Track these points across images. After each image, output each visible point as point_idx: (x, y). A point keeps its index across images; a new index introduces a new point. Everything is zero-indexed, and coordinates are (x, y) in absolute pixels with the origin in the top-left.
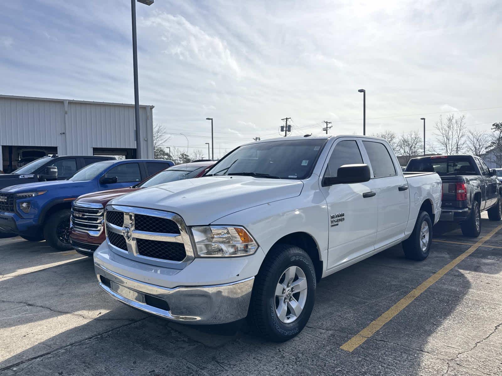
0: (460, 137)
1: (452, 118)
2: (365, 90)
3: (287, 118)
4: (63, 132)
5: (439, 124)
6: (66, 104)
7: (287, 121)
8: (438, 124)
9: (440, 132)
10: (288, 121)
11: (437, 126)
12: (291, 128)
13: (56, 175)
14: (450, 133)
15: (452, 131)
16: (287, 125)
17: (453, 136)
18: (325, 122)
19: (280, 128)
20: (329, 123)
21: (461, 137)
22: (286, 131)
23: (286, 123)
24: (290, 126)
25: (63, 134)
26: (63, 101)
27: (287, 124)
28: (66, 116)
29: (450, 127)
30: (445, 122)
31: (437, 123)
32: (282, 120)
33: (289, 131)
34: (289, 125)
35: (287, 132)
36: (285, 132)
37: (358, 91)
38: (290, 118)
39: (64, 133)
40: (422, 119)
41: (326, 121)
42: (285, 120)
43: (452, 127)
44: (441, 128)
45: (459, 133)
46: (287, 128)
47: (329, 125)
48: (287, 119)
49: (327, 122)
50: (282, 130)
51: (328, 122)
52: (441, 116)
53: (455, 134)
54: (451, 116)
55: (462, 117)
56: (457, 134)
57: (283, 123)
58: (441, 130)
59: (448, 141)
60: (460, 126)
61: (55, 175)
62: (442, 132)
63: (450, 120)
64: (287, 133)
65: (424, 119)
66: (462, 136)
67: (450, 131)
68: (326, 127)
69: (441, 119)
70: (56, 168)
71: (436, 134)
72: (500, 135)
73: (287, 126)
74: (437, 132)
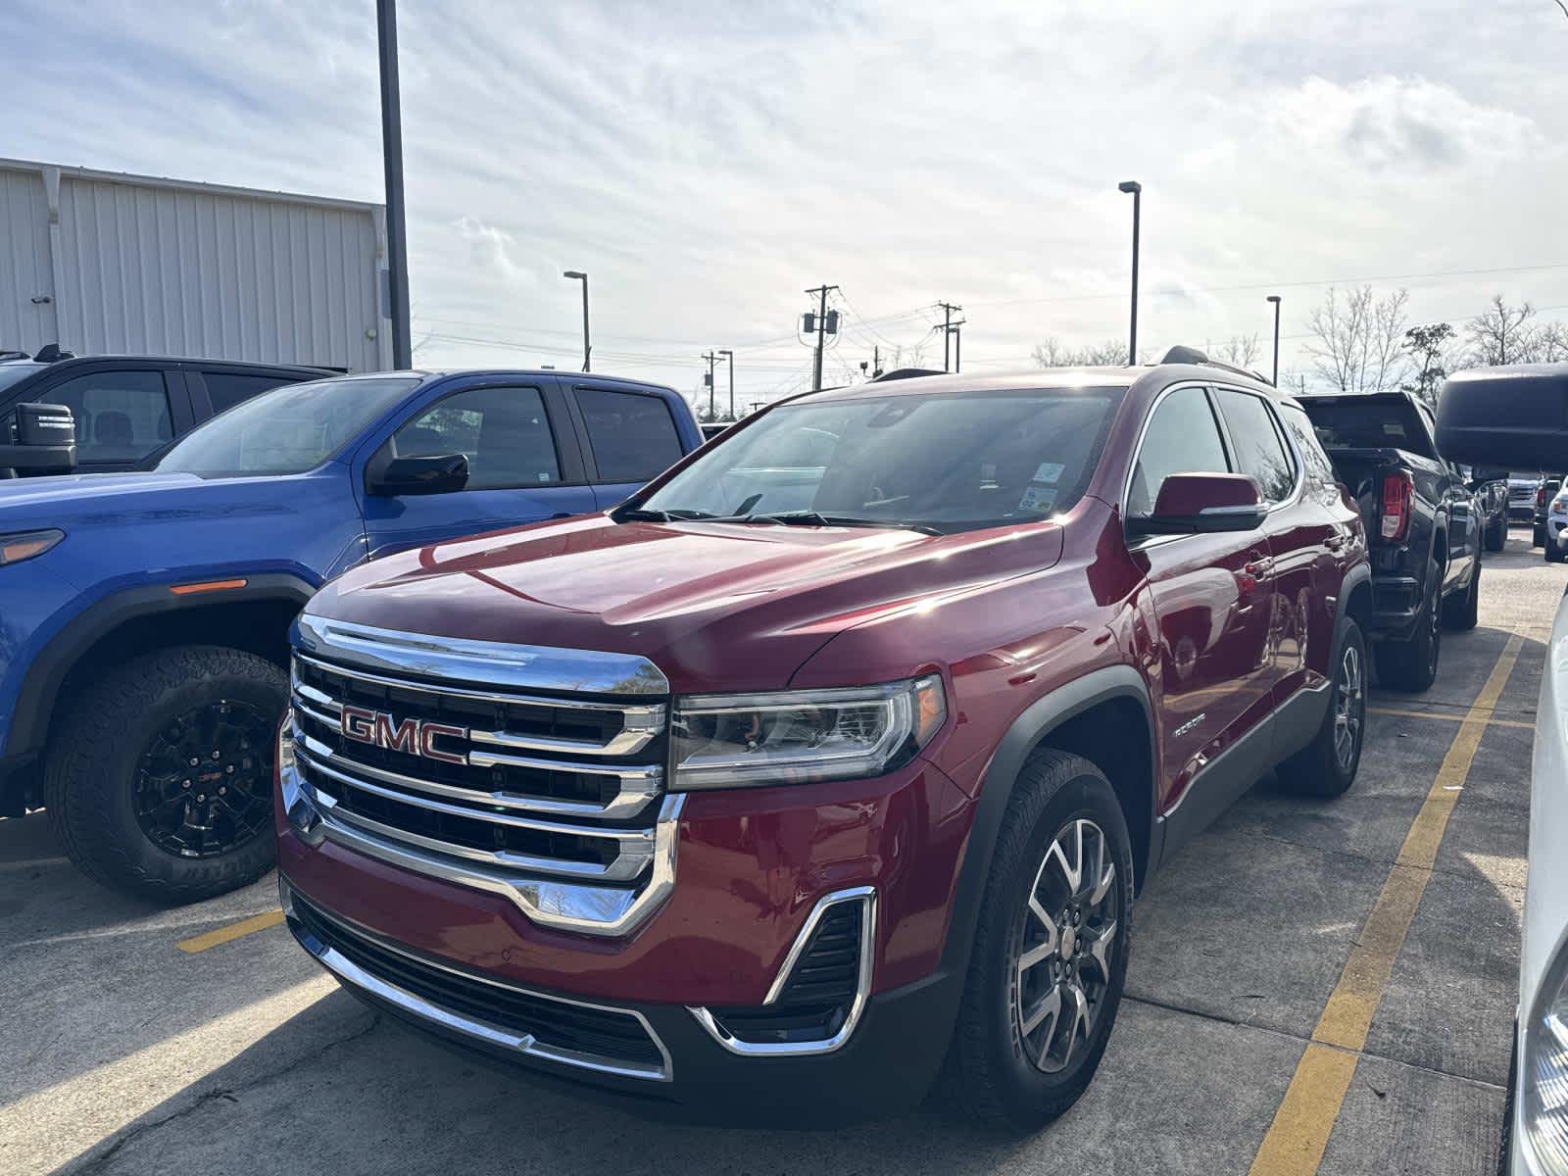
0: (1386, 360)
1: (1363, 297)
2: (1139, 186)
3: (824, 287)
4: (41, 294)
5: (1325, 320)
6: (53, 184)
7: (824, 296)
8: (1322, 316)
9: (1327, 341)
10: (827, 298)
11: (1318, 322)
12: (839, 320)
13: (70, 449)
14: (1358, 347)
15: (1364, 340)
16: (826, 309)
17: (1367, 356)
18: (944, 306)
19: (802, 321)
20: (955, 308)
21: (1390, 361)
22: (822, 330)
23: (820, 302)
24: (834, 315)
25: (44, 304)
26: (38, 168)
27: (826, 307)
28: (54, 229)
29: (1358, 325)
30: (1344, 308)
31: (1319, 315)
32: (807, 291)
33: (832, 330)
34: (831, 309)
35: (825, 332)
36: (816, 334)
37: (1118, 186)
38: (837, 287)
39: (47, 301)
40: (1271, 299)
41: (945, 303)
42: (820, 293)
43: (1363, 325)
44: (1329, 331)
45: (1384, 349)
46: (825, 320)
47: (955, 317)
48: (824, 289)
49: (948, 307)
50: (809, 328)
51: (951, 305)
52: (1332, 289)
53: (1374, 351)
54: (1363, 291)
55: (1398, 294)
56: (1378, 350)
57: (813, 305)
58: (1329, 337)
59: (1349, 372)
60: (1389, 324)
61: (64, 448)
62: (1331, 344)
63: (1358, 305)
64: (824, 339)
65: (1277, 300)
66: (1396, 357)
67: (1358, 341)
68: (945, 322)
69: (1330, 300)
70: (64, 414)
71: (1311, 350)
72: (1426, 366)
73: (826, 314)
74: (1319, 344)
